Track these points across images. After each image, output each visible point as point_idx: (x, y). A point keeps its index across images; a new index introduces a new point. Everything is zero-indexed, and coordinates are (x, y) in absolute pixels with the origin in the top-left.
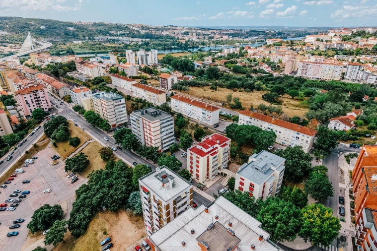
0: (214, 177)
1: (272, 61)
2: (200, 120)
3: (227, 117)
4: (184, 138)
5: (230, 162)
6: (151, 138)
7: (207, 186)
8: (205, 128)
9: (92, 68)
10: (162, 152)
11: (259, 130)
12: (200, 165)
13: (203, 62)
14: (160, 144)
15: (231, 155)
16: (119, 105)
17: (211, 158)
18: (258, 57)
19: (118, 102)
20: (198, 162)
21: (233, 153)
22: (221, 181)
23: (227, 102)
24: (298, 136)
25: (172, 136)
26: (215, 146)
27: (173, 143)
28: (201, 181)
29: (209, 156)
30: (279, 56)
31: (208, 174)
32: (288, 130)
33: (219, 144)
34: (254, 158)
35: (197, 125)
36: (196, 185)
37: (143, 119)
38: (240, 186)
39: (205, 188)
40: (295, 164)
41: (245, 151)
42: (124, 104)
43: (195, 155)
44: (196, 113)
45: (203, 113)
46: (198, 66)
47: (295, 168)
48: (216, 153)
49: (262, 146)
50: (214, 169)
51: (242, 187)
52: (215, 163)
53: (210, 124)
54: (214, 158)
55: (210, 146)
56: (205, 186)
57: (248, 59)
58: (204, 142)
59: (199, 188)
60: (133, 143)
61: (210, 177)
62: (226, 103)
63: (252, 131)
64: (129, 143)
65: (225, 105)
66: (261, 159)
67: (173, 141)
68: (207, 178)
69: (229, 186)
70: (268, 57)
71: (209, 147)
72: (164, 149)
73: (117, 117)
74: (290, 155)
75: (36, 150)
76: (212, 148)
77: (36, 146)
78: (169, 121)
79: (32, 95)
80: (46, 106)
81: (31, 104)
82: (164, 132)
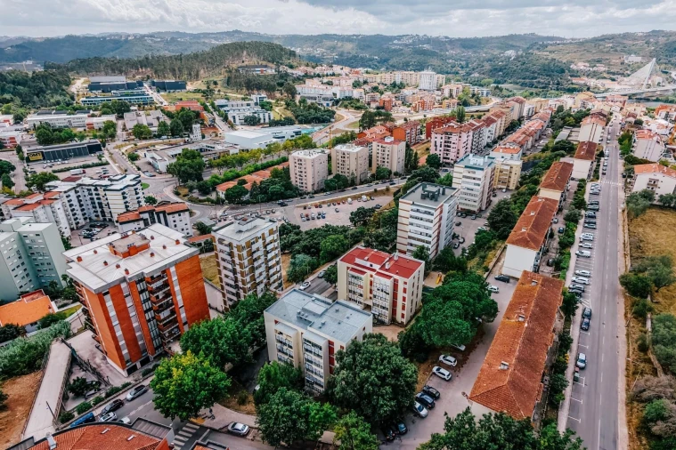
25: (426, 242)
75: (384, 194)
76: (368, 266)
77: (388, 189)
78: (429, 213)
79: (443, 136)
80: (452, 155)
81: (439, 148)
82: (412, 224)
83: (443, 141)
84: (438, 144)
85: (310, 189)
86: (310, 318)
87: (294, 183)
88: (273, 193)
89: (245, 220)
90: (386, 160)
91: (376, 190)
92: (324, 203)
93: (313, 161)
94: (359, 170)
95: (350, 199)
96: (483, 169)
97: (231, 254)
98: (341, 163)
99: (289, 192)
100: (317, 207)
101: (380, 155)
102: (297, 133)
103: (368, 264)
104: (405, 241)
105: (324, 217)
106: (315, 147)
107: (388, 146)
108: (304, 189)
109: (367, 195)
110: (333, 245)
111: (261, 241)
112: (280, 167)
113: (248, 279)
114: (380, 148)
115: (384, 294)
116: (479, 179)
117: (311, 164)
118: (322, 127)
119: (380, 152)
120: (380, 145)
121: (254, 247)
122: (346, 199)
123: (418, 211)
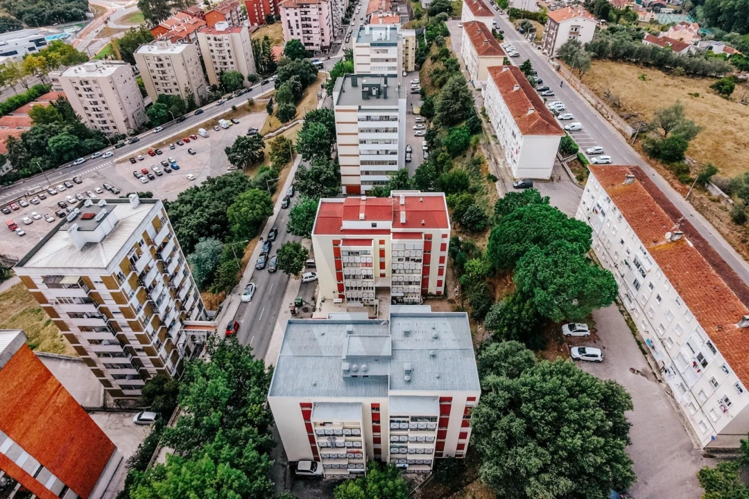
0: (357, 304)
5: (445, 295)
7: (315, 313)
8: (490, 178)
19: (382, 52)
25: (391, 163)
26: (380, 225)
28: (319, 293)
29: (338, 242)
31: (341, 287)
35: (478, 162)
45: (513, 134)
53: (515, 173)
54: (351, 254)
55: (361, 216)
56: (314, 310)
65: (642, 137)
68: (342, 297)
71: (357, 218)
75: (249, 111)
76: (370, 227)
77: (251, 103)
78: (387, 118)
79: (298, 11)
80: (316, 39)
81: (295, 31)
82: (363, 142)
83: (298, 18)
84: (293, 24)
85: (123, 129)
86: (376, 370)
87: (89, 125)
88: (58, 150)
89: (93, 217)
90: (228, 60)
91: (234, 108)
92: (161, 145)
93: (111, 79)
94: (193, 82)
95: (202, 131)
96: (395, 45)
97: (93, 299)
98: (159, 75)
99: (88, 142)
100: (152, 154)
101: (216, 54)
102: (39, 42)
103: (367, 225)
104: (356, 171)
105: (177, 168)
106: (87, 60)
107: (225, 36)
108: (112, 130)
109: (226, 117)
110: (254, 209)
111: (145, 249)
112: (44, 103)
113: (149, 328)
114: (212, 41)
115: (413, 263)
116: (394, 60)
117: (110, 86)
118: (76, 28)
119: (213, 48)
120: (212, 36)
121: (140, 266)
122: (195, 130)
123: (368, 118)
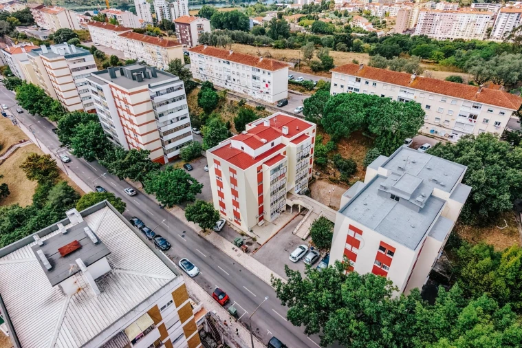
0: (277, 215)
1: (373, 14)
2: (250, 93)
3: (305, 86)
4: (209, 130)
5: (313, 178)
6: (134, 131)
7: (258, 240)
8: (259, 109)
9: (55, 14)
10: (166, 161)
11: (383, 100)
12: (240, 188)
13: (264, 19)
14: (158, 144)
15: (315, 162)
16: (82, 68)
17: (267, 170)
18: (352, 9)
19: (80, 61)
20: (234, 181)
21: (320, 160)
22: (294, 226)
23: (305, 61)
24: (475, 112)
25: (186, 126)
26: (277, 141)
27: (189, 143)
28: (244, 227)
29: (260, 168)
30: (384, 7)
31: (261, 210)
32: (449, 99)
33: (288, 136)
34: (383, 166)
35: (242, 103)
36: (232, 237)
37: (111, 86)
38: (349, 247)
39: (253, 247)
40: (494, 179)
41: (348, 152)
42: (93, 66)
43: (225, 165)
44: (242, 80)
45: (254, 78)
46: (255, 25)
47: (494, 191)
48: (279, 157)
49: (391, 139)
50: (275, 197)
51: (355, 250)
52: (279, 183)
53: (270, 100)
54: (275, 170)
55: (264, 140)
56: (254, 239)
57: (336, 13)
58: (249, 132)
59: (240, 245)
60: (94, 145)
61: (267, 216)
62: (302, 62)
63: (365, 106)
64: (86, 143)
65: (302, 65)
66: (402, 169)
67: (190, 138)
68: (261, 219)
69: (315, 241)
70: (366, 8)
71: (262, 144)
72: (170, 155)
73: (82, 95)
74: (478, 155)
78: (172, 90)
